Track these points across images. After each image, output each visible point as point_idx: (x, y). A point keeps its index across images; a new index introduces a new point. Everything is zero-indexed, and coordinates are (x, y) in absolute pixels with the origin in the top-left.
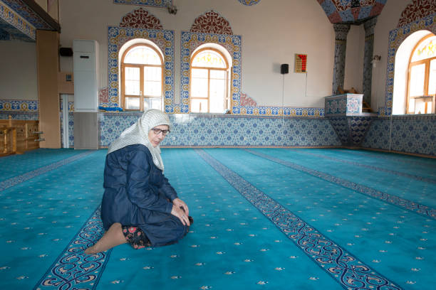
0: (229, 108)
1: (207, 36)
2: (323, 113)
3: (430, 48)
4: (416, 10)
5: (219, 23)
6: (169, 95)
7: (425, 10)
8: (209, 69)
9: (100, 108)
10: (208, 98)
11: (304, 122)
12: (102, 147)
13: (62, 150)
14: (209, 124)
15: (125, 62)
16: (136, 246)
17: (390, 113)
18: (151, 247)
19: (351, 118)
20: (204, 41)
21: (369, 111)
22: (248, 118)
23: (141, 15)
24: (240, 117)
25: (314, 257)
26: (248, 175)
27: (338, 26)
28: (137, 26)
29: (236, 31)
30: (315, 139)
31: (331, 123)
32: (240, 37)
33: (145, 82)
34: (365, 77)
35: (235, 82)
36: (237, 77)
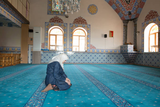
0: (86, 50)
1: (78, 25)
2: (120, 51)
3: (156, 29)
4: (150, 16)
5: (82, 20)
6: (65, 45)
7: (153, 16)
8: (79, 36)
9: (42, 50)
10: (79, 46)
11: (113, 55)
12: (42, 63)
13: (28, 64)
14: (79, 55)
15: (51, 34)
16: (55, 90)
17: (143, 52)
18: (59, 91)
19: (130, 53)
20: (78, 27)
21: (136, 51)
22: (93, 53)
23: (56, 18)
24: (90, 53)
25: (116, 104)
26: (91, 72)
27: (124, 21)
28: (55, 22)
29: (88, 23)
30: (117, 61)
31: (123, 55)
32: (90, 25)
33: (57, 41)
34: (134, 39)
35: (88, 41)
36: (89, 39)
